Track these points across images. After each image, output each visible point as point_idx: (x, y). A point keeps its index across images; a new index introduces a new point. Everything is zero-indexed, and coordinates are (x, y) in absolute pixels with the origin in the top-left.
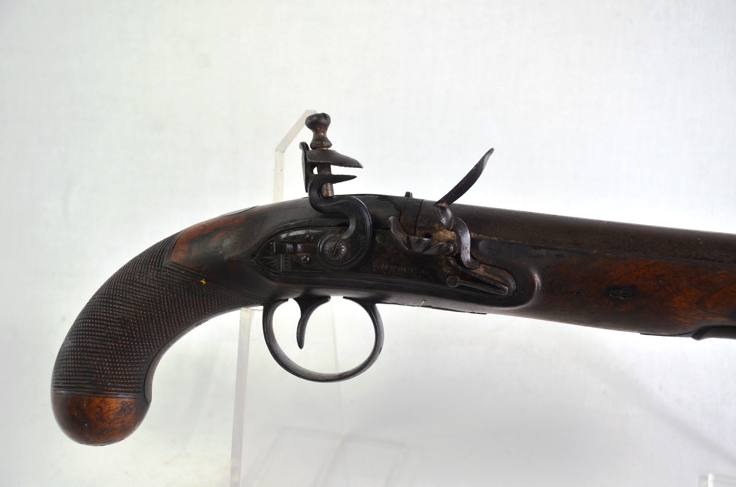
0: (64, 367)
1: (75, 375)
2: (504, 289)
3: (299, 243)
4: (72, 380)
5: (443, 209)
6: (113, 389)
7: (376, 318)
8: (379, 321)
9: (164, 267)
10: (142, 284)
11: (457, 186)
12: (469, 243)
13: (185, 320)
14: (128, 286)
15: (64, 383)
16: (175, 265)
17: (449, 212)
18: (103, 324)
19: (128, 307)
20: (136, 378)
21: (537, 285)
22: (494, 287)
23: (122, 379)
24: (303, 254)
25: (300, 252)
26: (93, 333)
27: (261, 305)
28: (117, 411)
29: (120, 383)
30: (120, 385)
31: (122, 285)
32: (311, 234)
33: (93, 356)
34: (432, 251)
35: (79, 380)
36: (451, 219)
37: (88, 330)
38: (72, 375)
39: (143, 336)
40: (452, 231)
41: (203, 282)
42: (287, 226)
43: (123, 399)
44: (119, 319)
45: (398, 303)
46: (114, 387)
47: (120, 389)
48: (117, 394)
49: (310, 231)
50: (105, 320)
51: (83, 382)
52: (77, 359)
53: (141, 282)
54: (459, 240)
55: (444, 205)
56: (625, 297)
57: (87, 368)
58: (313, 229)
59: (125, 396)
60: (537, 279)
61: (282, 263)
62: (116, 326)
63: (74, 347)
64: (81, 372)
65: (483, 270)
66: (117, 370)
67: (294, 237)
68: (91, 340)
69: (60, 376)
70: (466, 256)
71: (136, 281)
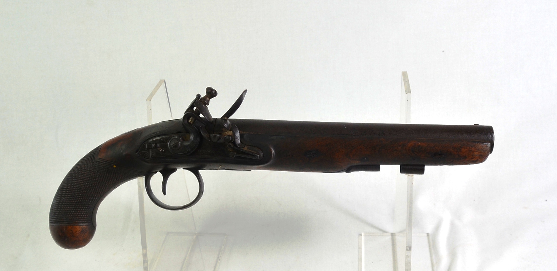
0: (53, 213)
1: (59, 216)
2: (257, 156)
3: (158, 143)
4: (58, 218)
5: (226, 120)
6: (77, 221)
7: (199, 177)
8: (201, 178)
9: (96, 161)
10: (86, 170)
11: (230, 108)
12: (239, 136)
13: (108, 186)
14: (79, 172)
15: (54, 220)
16: (100, 159)
17: (229, 122)
18: (69, 191)
19: (80, 181)
20: (87, 215)
21: (273, 153)
22: (252, 155)
23: (81, 216)
24: (161, 148)
25: (159, 147)
26: (65, 195)
27: (144, 176)
28: (80, 232)
29: (80, 218)
30: (80, 219)
31: (76, 171)
32: (164, 138)
33: (66, 206)
34: (221, 141)
35: (61, 218)
36: (230, 124)
37: (63, 194)
38: (57, 216)
39: (88, 195)
40: (230, 130)
41: (115, 166)
42: (152, 136)
43: (82, 226)
44: (76, 188)
45: (209, 168)
46: (77, 220)
47: (80, 221)
48: (79, 224)
49: (163, 137)
50: (70, 189)
51: (62, 219)
52: (59, 208)
53: (85, 169)
54: (234, 134)
55: (225, 118)
56: (314, 155)
57: (64, 212)
58: (164, 136)
59: (83, 224)
60: (273, 151)
61: (151, 154)
62: (75, 191)
63: (57, 203)
64: (62, 214)
65: (247, 148)
66: (78, 212)
67: (156, 140)
68: (64, 199)
69: (52, 217)
70: (238, 141)
71: (83, 169)
